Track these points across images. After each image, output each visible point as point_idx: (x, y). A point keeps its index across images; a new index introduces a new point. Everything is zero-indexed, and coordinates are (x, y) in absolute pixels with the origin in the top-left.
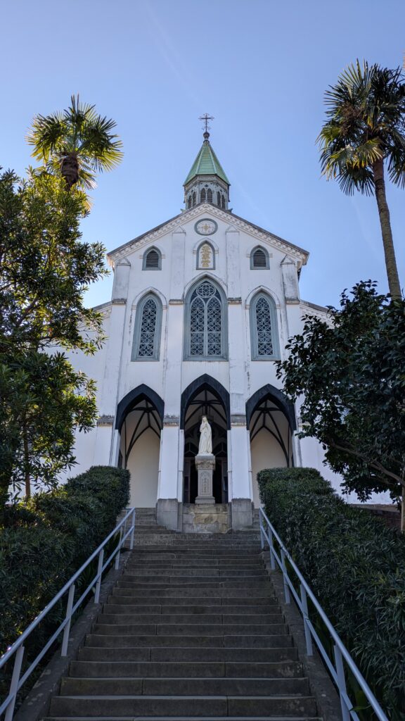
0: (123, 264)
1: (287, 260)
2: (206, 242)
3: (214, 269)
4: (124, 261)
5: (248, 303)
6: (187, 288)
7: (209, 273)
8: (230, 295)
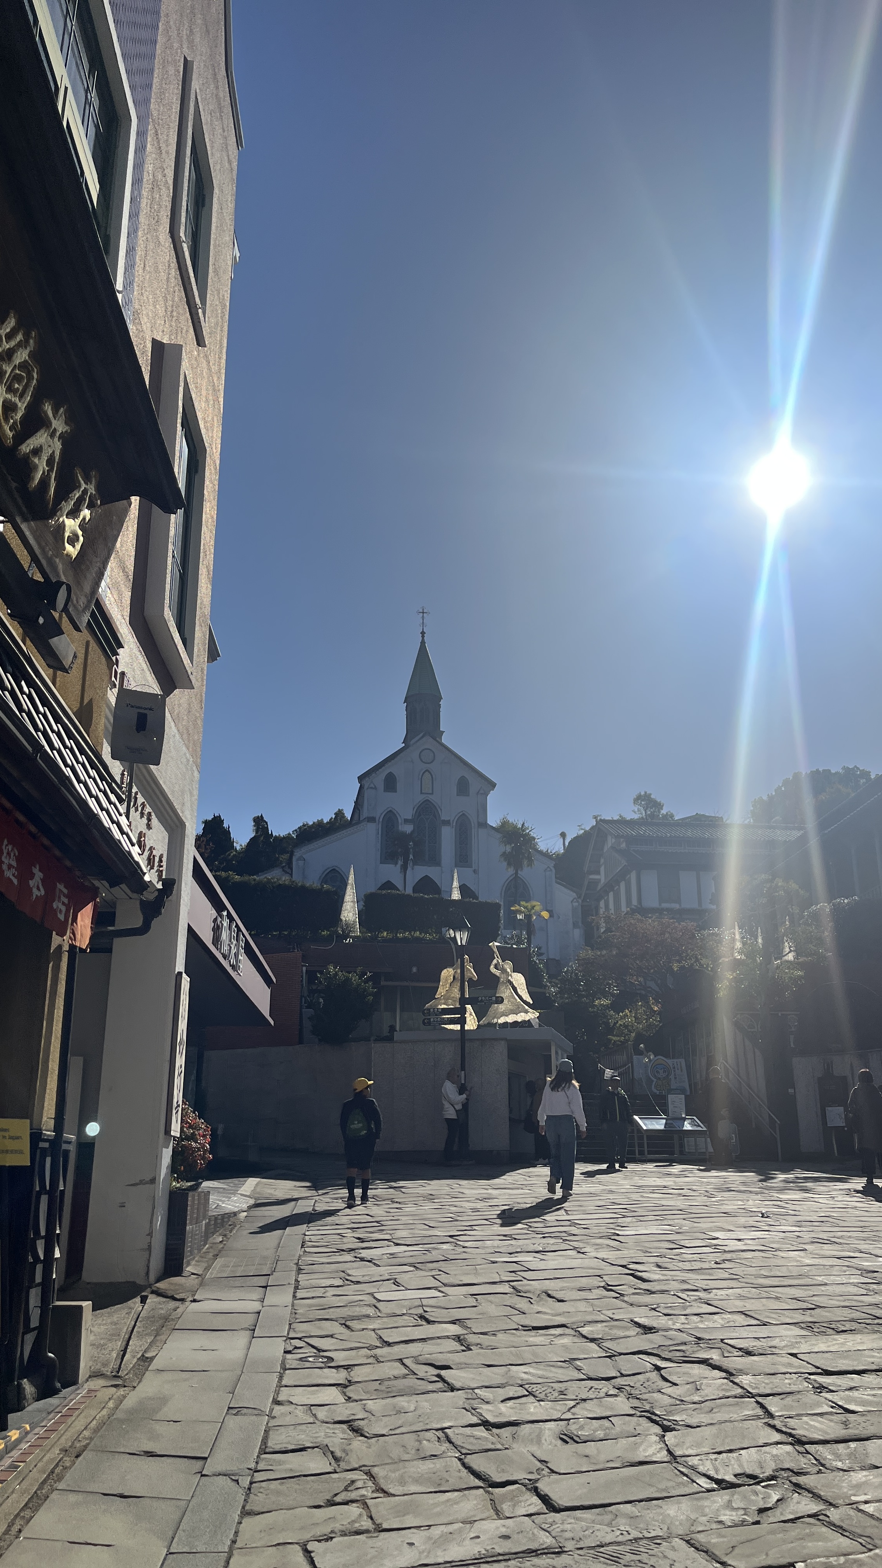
0: (372, 788)
1: (482, 792)
2: (427, 771)
3: (432, 794)
4: (372, 785)
5: (454, 824)
6: (415, 810)
7: (430, 797)
8: (443, 818)
